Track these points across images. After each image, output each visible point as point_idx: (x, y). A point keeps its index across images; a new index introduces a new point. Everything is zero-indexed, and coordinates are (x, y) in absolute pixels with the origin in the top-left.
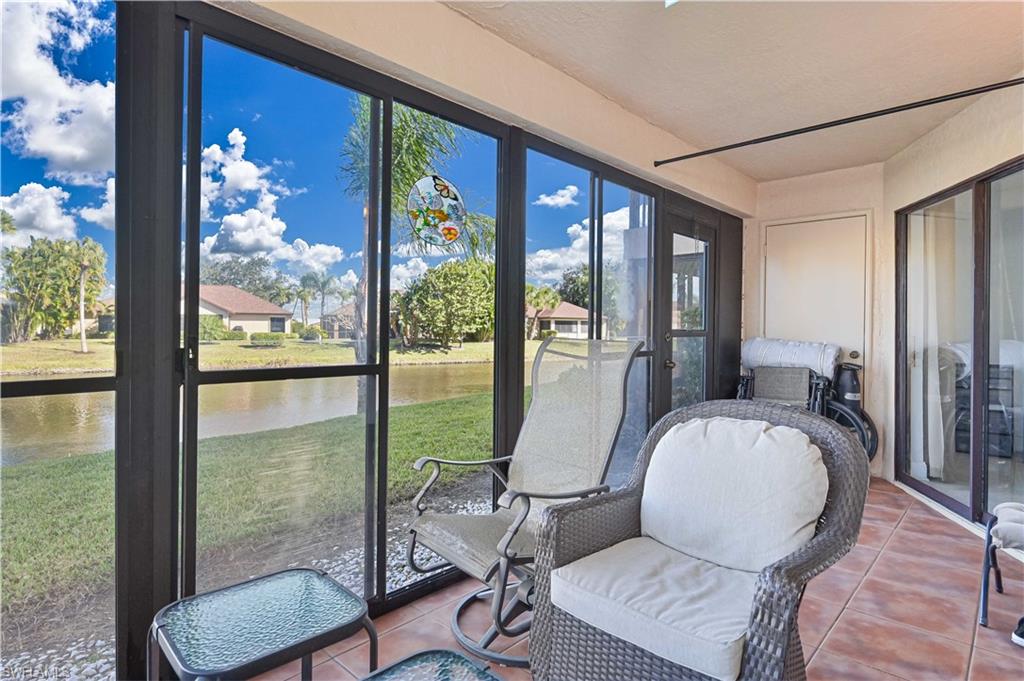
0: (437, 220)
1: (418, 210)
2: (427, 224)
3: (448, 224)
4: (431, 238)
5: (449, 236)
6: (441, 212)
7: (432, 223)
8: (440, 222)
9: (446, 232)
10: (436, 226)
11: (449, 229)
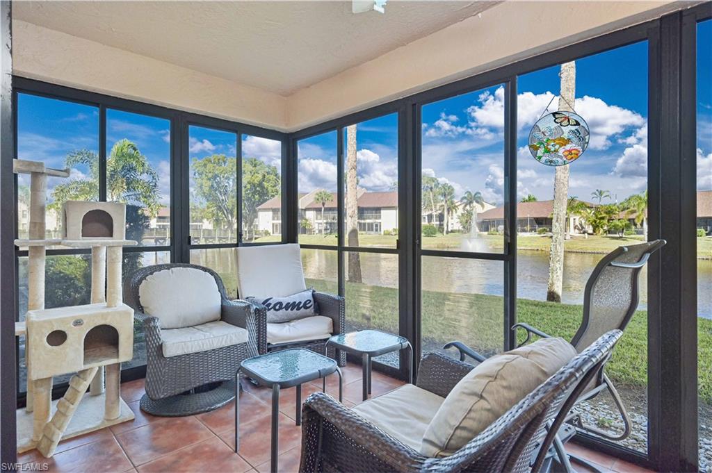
0: (557, 147)
1: (539, 143)
2: (548, 151)
3: (568, 147)
4: (551, 162)
5: (570, 156)
6: (561, 139)
7: (553, 149)
8: (560, 147)
9: (567, 153)
10: (556, 151)
11: (570, 151)
